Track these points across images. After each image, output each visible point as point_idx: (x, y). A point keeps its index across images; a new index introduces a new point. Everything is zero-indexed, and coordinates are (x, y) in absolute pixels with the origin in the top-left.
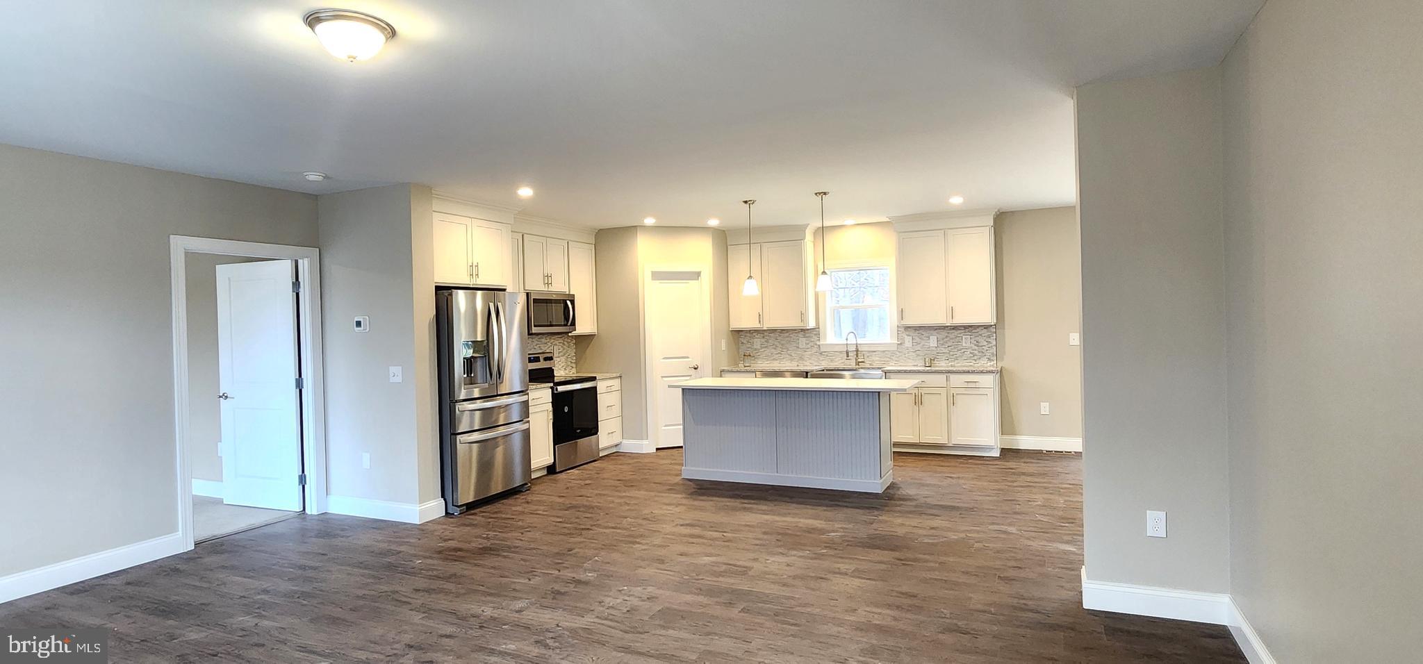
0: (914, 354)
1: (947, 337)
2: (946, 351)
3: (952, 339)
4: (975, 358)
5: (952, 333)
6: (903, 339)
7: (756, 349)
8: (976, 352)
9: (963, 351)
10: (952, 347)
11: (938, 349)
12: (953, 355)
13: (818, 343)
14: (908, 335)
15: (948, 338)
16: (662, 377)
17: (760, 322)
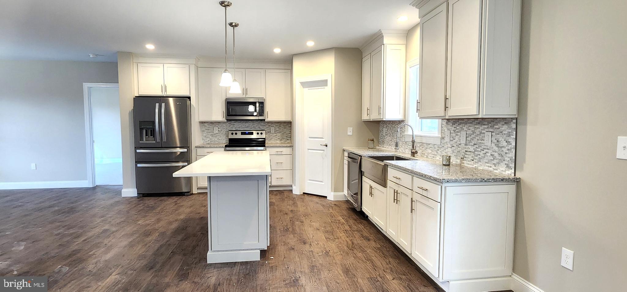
0: (450, 150)
1: (473, 133)
2: (473, 149)
3: (478, 135)
4: (495, 161)
5: (478, 129)
6: (444, 132)
8: (496, 154)
9: (485, 151)
10: (477, 146)
11: (467, 147)
13: (404, 134)
14: (448, 129)
16: (308, 149)
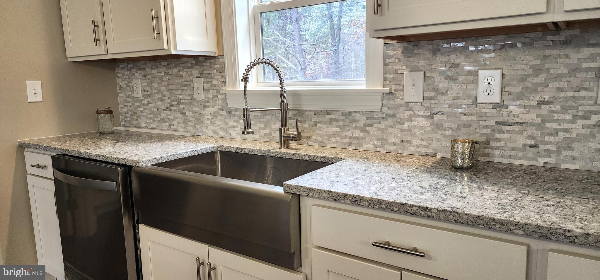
0: (423, 122)
1: (537, 71)
2: (531, 117)
3: (559, 77)
5: (557, 58)
6: (398, 78)
7: (137, 100)
10: (556, 107)
12: (556, 132)
13: (223, 90)
14: (413, 70)
15: (544, 75)
17: (97, 41)
